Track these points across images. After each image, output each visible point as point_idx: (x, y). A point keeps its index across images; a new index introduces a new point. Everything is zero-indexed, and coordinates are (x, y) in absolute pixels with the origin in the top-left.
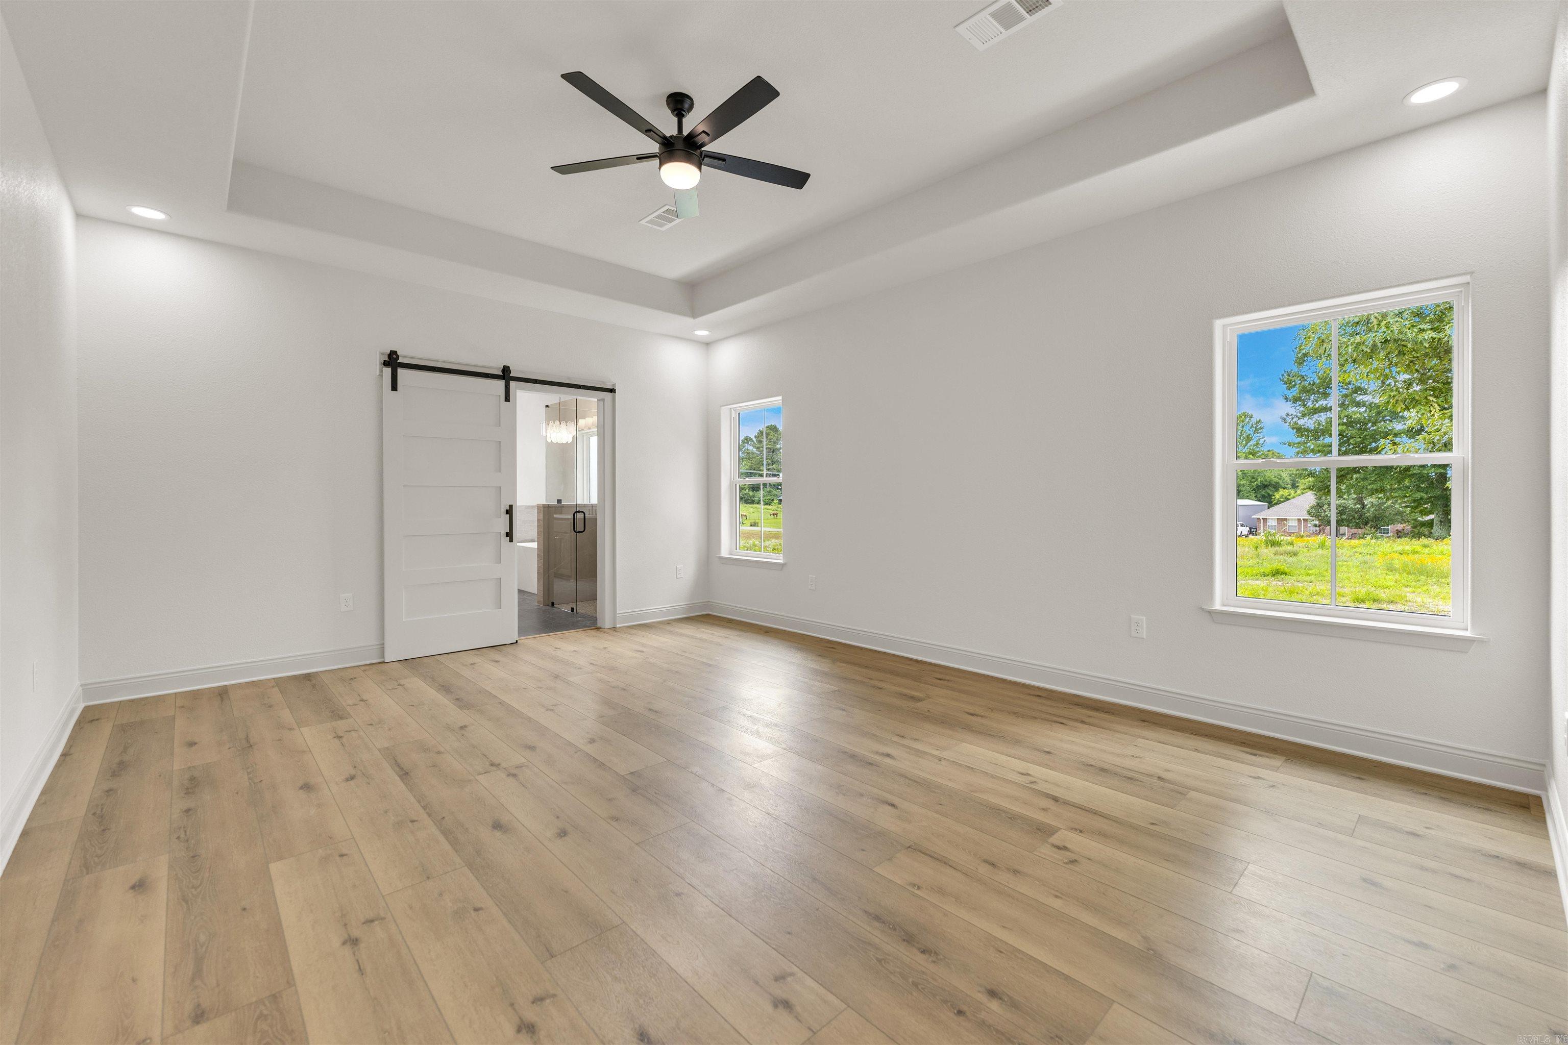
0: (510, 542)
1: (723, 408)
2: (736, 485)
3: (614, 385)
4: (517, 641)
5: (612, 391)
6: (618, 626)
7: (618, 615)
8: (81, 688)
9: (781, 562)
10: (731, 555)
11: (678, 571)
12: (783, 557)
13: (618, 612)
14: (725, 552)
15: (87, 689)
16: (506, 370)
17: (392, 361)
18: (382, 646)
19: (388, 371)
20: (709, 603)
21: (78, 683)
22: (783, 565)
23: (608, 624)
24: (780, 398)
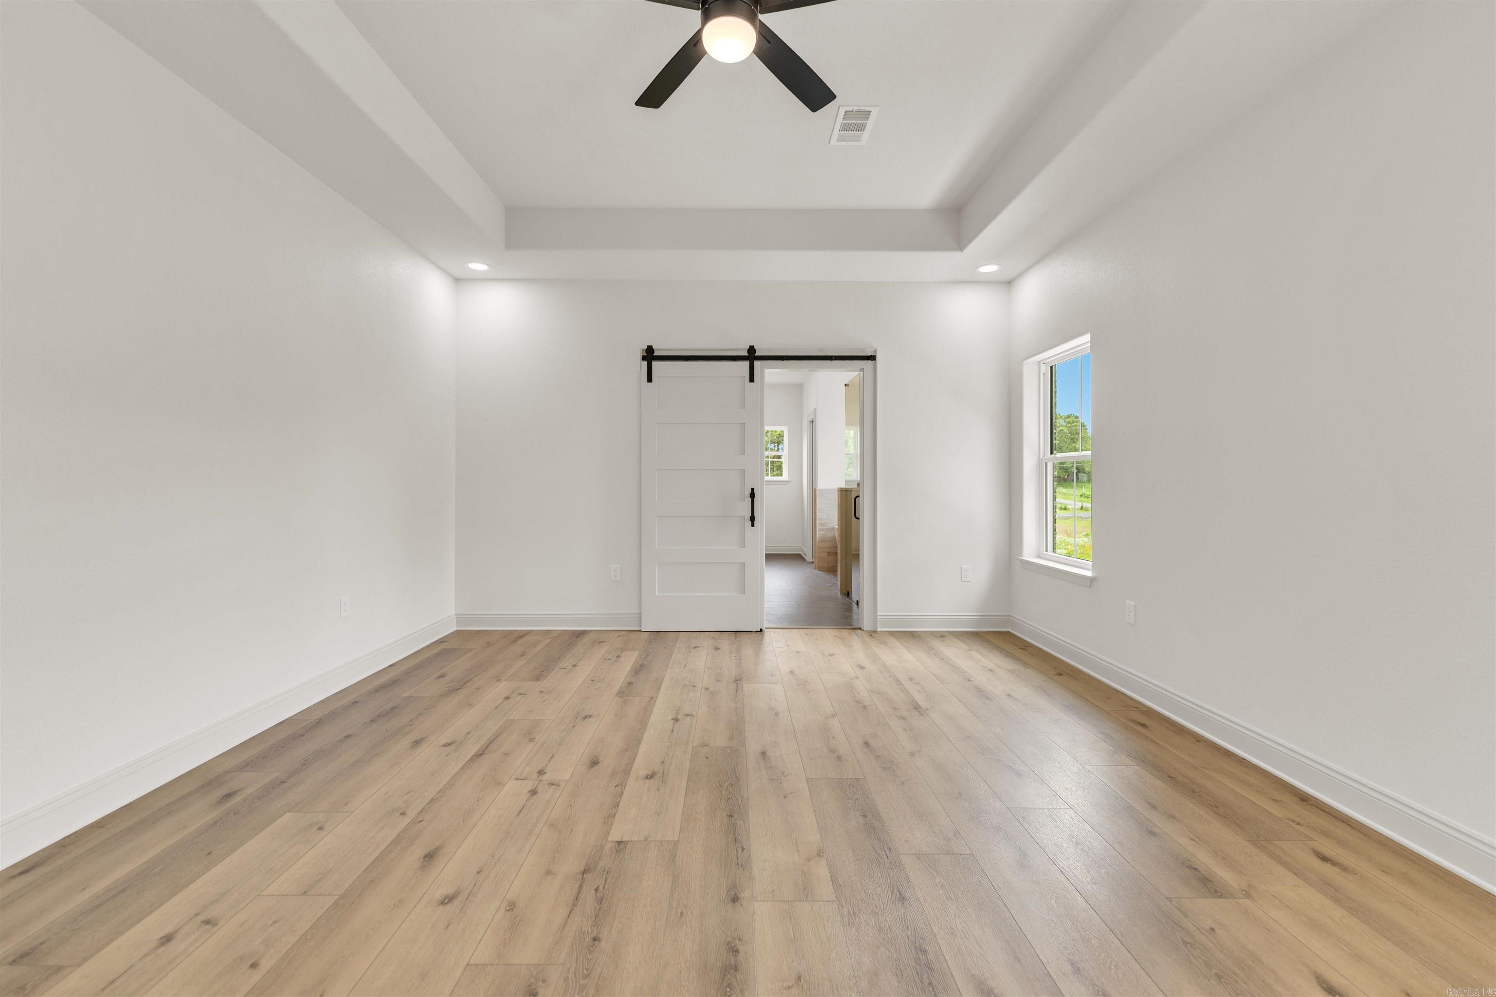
0: (752, 526)
1: (1025, 362)
2: (1046, 464)
3: (875, 351)
4: (761, 630)
5: (872, 358)
6: (879, 629)
7: (879, 617)
8: (455, 616)
9: (1089, 574)
10: (1040, 557)
11: (963, 573)
12: (1092, 567)
13: (879, 614)
14: (1029, 554)
15: (459, 618)
16: (752, 350)
17: (649, 356)
18: (640, 616)
19: (645, 363)
20: (1011, 618)
21: (454, 612)
22: (1092, 580)
23: (867, 626)
24: (1087, 338)
